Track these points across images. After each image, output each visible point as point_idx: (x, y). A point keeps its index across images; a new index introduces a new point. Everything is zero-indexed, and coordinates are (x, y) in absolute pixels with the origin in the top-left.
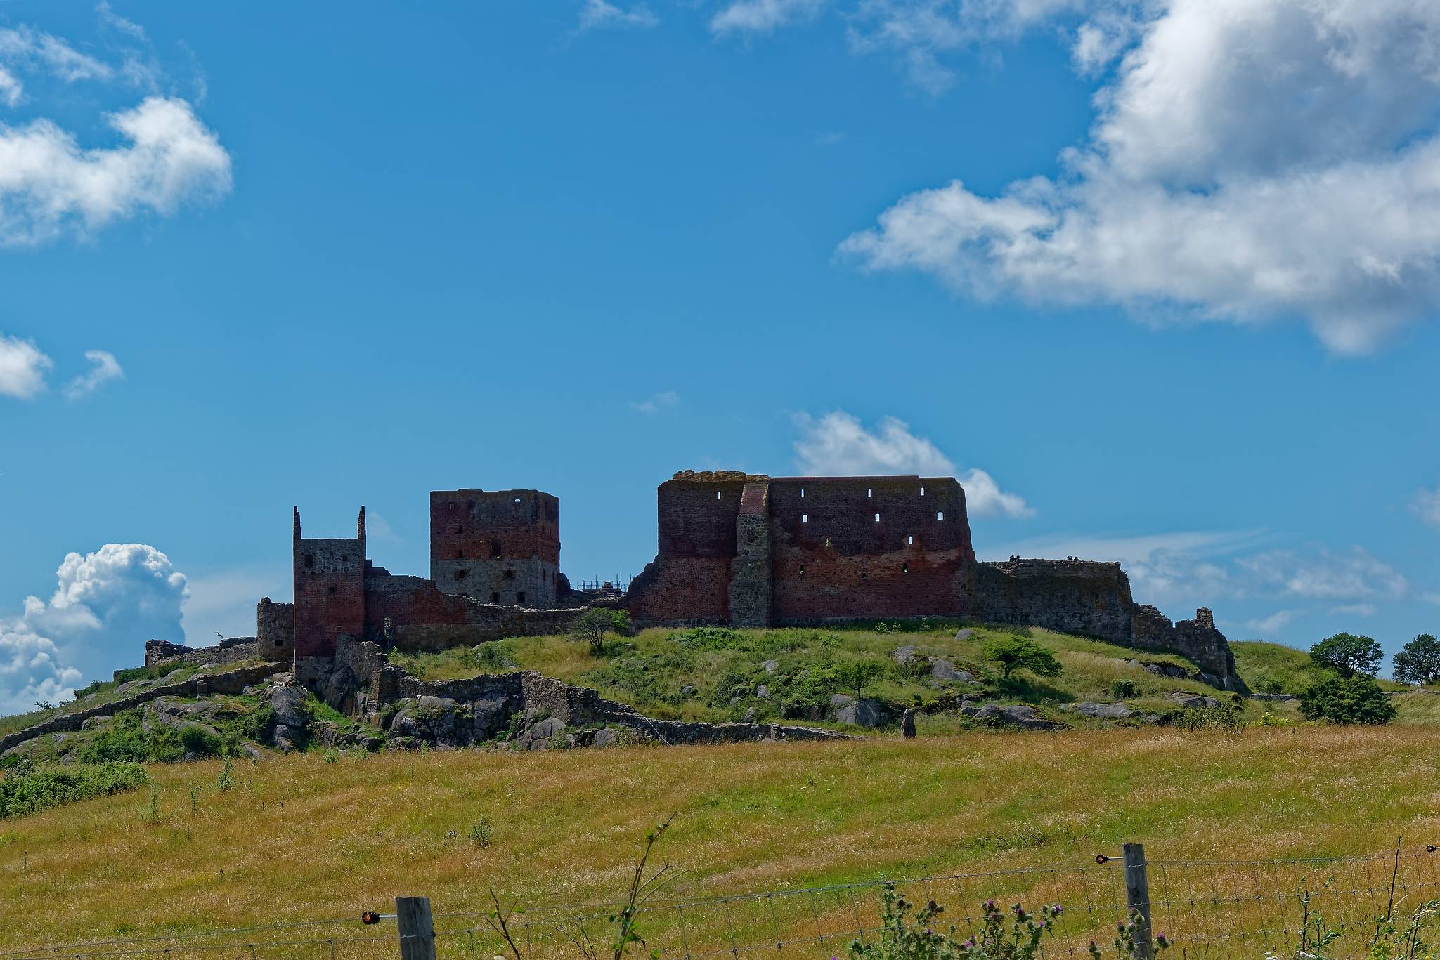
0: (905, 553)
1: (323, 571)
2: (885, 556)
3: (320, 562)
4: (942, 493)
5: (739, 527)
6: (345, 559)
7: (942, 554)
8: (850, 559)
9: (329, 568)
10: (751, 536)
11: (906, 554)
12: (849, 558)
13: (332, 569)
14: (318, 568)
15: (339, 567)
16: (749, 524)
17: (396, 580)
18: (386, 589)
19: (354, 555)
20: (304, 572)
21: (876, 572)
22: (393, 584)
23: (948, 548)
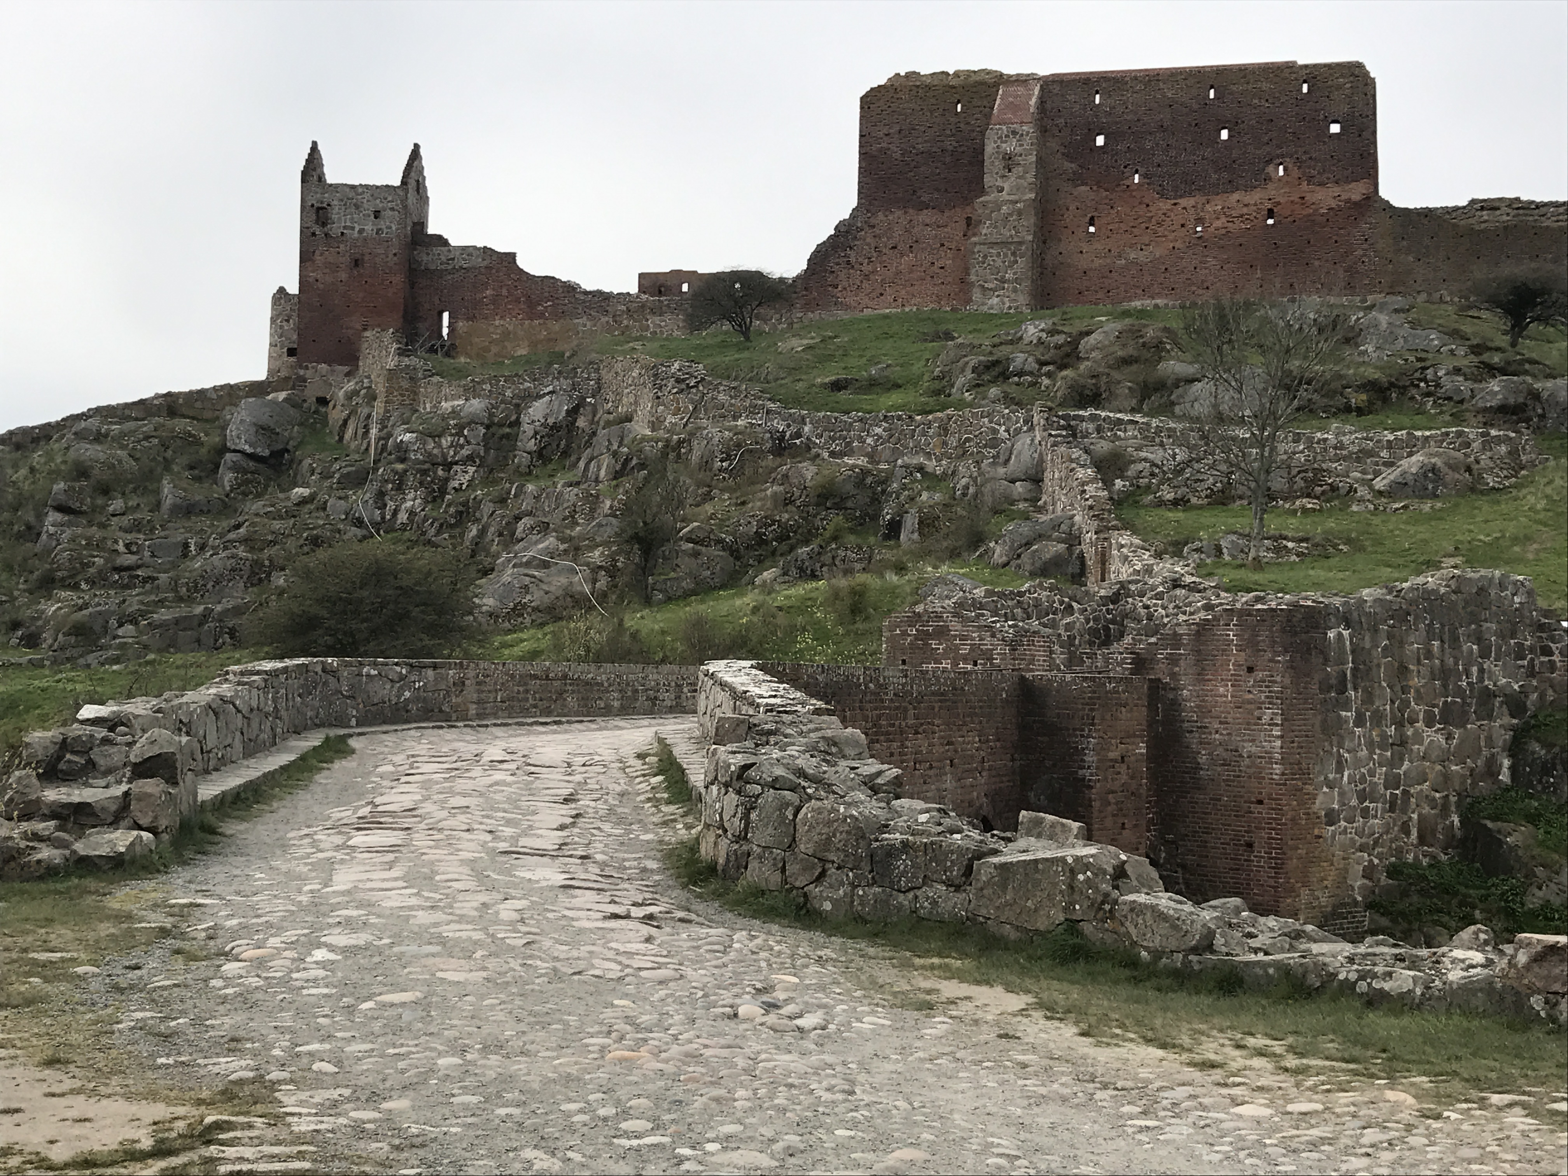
0: (1271, 190)
1: (342, 233)
2: (1236, 196)
3: (339, 220)
4: (1339, 87)
5: (989, 148)
6: (377, 214)
7: (1336, 190)
8: (1175, 204)
9: (353, 228)
10: (1009, 161)
11: (1273, 192)
12: (1173, 201)
13: (357, 230)
14: (335, 229)
15: (369, 228)
16: (1006, 142)
17: (458, 253)
18: (443, 267)
19: (392, 209)
20: (314, 234)
21: (1218, 224)
22: (453, 259)
23: (1348, 180)
